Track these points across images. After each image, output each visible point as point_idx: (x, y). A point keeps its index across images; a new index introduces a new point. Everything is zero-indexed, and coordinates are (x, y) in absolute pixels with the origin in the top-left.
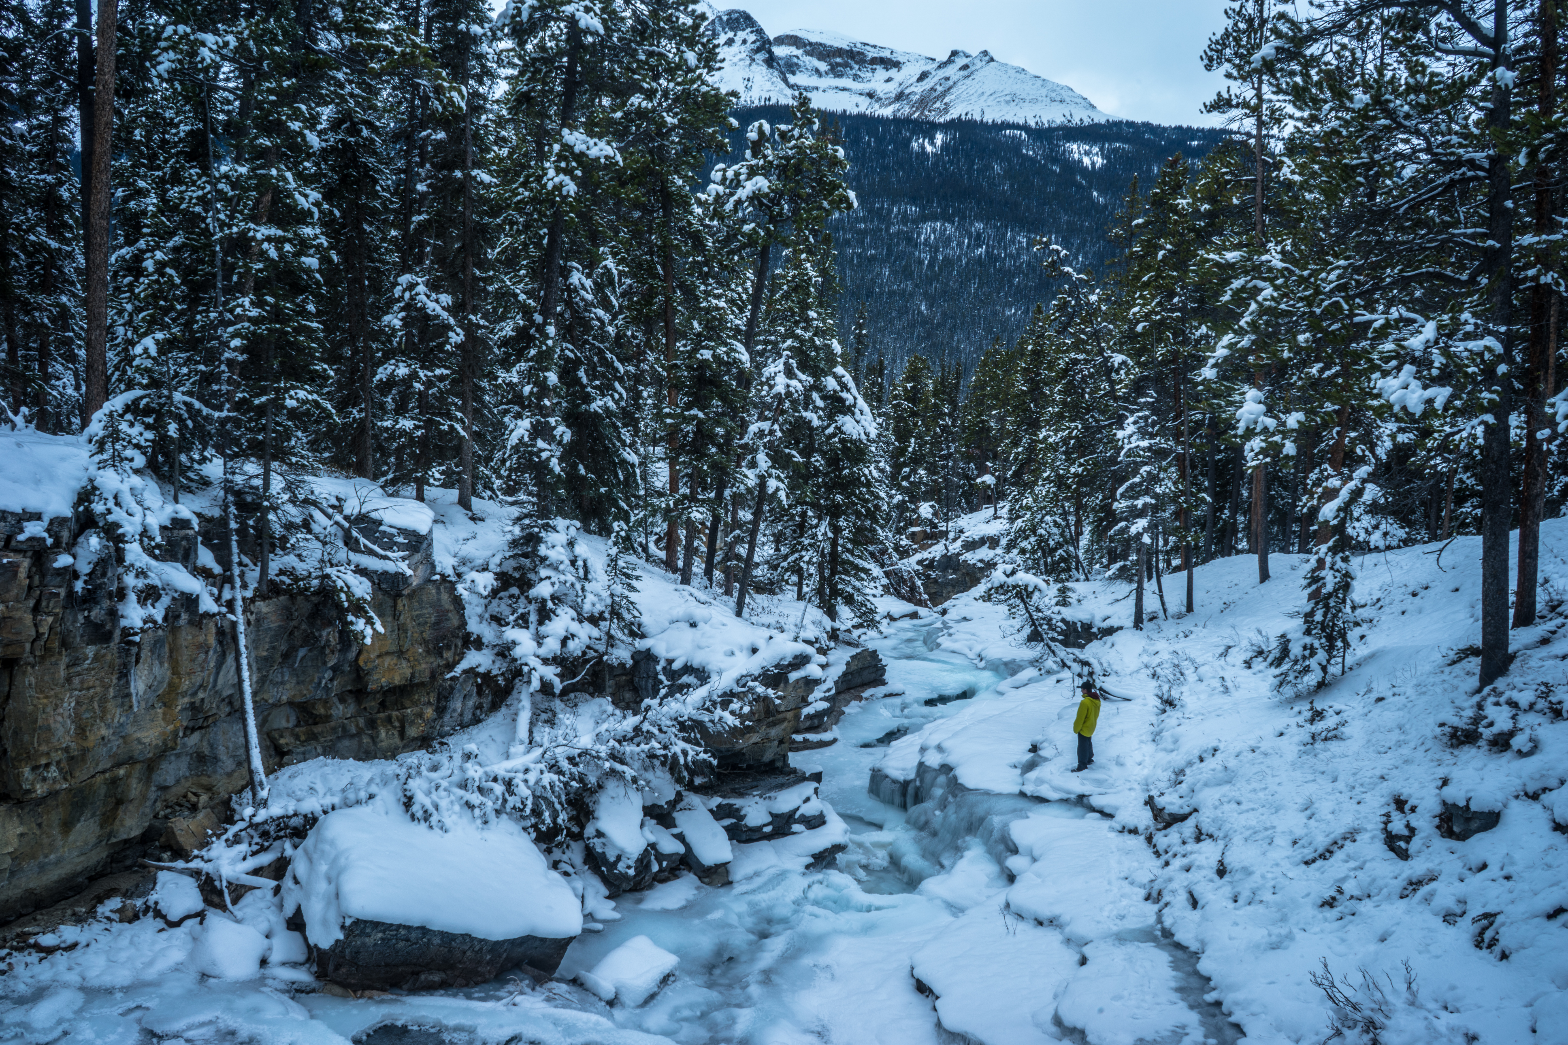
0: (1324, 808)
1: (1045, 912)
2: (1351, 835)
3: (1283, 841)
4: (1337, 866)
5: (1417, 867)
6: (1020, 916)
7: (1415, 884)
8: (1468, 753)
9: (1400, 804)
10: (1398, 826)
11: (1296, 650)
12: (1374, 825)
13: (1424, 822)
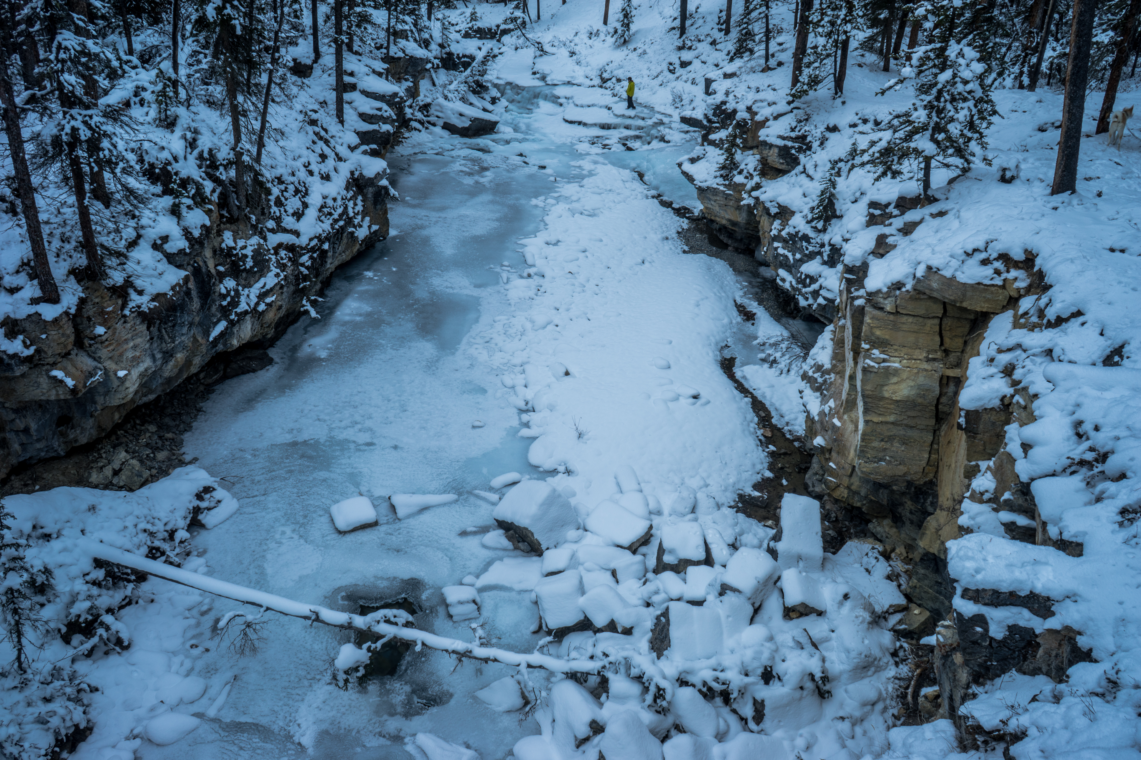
0: (653, 68)
1: (590, 103)
2: (662, 72)
3: (646, 76)
4: (660, 78)
5: (677, 75)
6: (582, 106)
7: (678, 78)
8: (682, 51)
9: (671, 64)
10: (671, 68)
11: (619, 31)
12: (666, 69)
13: (677, 66)
